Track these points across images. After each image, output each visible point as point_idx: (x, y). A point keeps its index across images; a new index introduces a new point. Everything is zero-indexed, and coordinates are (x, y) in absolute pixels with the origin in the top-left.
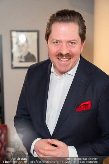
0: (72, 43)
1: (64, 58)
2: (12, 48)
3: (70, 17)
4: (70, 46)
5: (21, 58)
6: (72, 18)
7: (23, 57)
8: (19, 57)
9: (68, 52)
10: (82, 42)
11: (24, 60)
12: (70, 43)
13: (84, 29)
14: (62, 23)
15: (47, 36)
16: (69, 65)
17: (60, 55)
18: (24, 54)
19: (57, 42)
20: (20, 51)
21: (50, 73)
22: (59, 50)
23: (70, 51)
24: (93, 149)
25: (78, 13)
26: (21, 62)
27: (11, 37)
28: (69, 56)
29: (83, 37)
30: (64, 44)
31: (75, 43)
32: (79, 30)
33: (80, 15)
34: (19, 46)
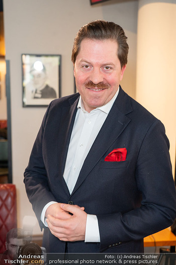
0: (107, 68)
1: (96, 88)
2: (23, 79)
3: (106, 32)
4: (105, 71)
5: (36, 92)
6: (109, 33)
7: (38, 92)
8: (32, 92)
9: (102, 80)
10: (122, 67)
11: (39, 96)
12: (105, 68)
13: (125, 49)
14: (94, 39)
15: (75, 56)
16: (102, 96)
17: (90, 85)
18: (41, 87)
19: (87, 67)
20: (35, 83)
21: (76, 109)
22: (89, 78)
23: (104, 79)
24: (123, 223)
25: (119, 26)
26: (35, 98)
27: (23, 64)
28: (103, 86)
29: (123, 60)
30: (97, 69)
31: (111, 68)
32: (118, 50)
33: (122, 29)
34: (34, 76)
